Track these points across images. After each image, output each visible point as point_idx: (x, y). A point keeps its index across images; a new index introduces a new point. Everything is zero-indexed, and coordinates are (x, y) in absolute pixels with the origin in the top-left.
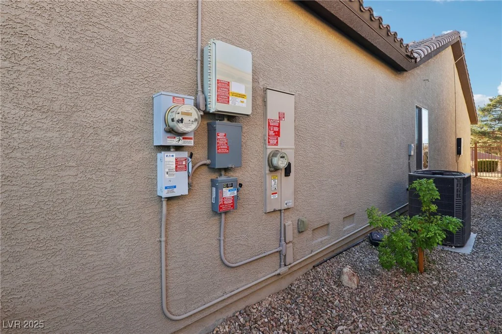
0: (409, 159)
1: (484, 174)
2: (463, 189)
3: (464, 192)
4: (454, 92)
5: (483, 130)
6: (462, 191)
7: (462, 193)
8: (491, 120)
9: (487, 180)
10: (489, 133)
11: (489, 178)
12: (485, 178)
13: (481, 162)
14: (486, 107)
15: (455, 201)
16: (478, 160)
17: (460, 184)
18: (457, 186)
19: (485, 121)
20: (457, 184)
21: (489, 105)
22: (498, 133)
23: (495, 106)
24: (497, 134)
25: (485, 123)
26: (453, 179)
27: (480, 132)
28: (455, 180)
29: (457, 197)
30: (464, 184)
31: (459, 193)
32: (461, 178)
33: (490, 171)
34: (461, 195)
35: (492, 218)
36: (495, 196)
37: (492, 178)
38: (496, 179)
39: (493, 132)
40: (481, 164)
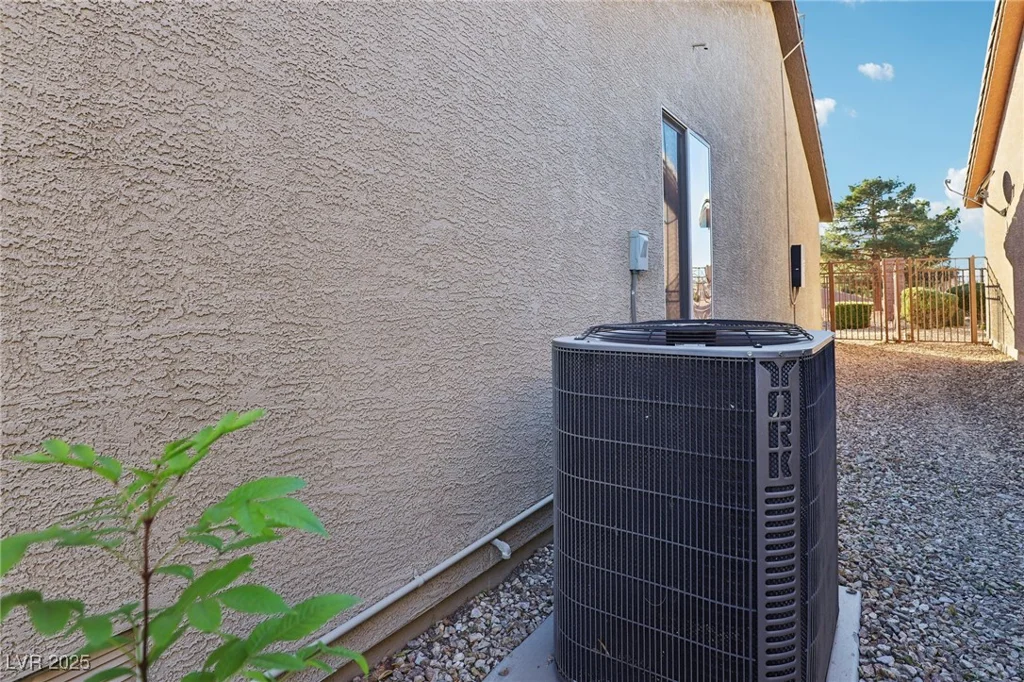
0: (633, 287)
1: (849, 333)
2: (803, 422)
3: (807, 442)
4: (782, 130)
5: (839, 246)
6: (794, 435)
7: (795, 447)
8: (853, 228)
9: (855, 346)
10: (849, 253)
11: (858, 342)
12: (851, 342)
13: (842, 307)
14: (844, 202)
15: (762, 495)
16: (836, 304)
17: (787, 393)
18: (772, 410)
19: (843, 229)
20: (772, 395)
21: (849, 198)
22: (866, 252)
23: (859, 200)
24: (863, 255)
25: (843, 232)
26: (748, 365)
27: (834, 251)
28: (762, 376)
29: (773, 474)
30: (807, 394)
31: (780, 449)
32: (789, 360)
33: (860, 327)
34: (794, 461)
35: (889, 473)
36: (879, 389)
37: (863, 343)
38: (872, 343)
39: (857, 252)
40: (843, 313)
